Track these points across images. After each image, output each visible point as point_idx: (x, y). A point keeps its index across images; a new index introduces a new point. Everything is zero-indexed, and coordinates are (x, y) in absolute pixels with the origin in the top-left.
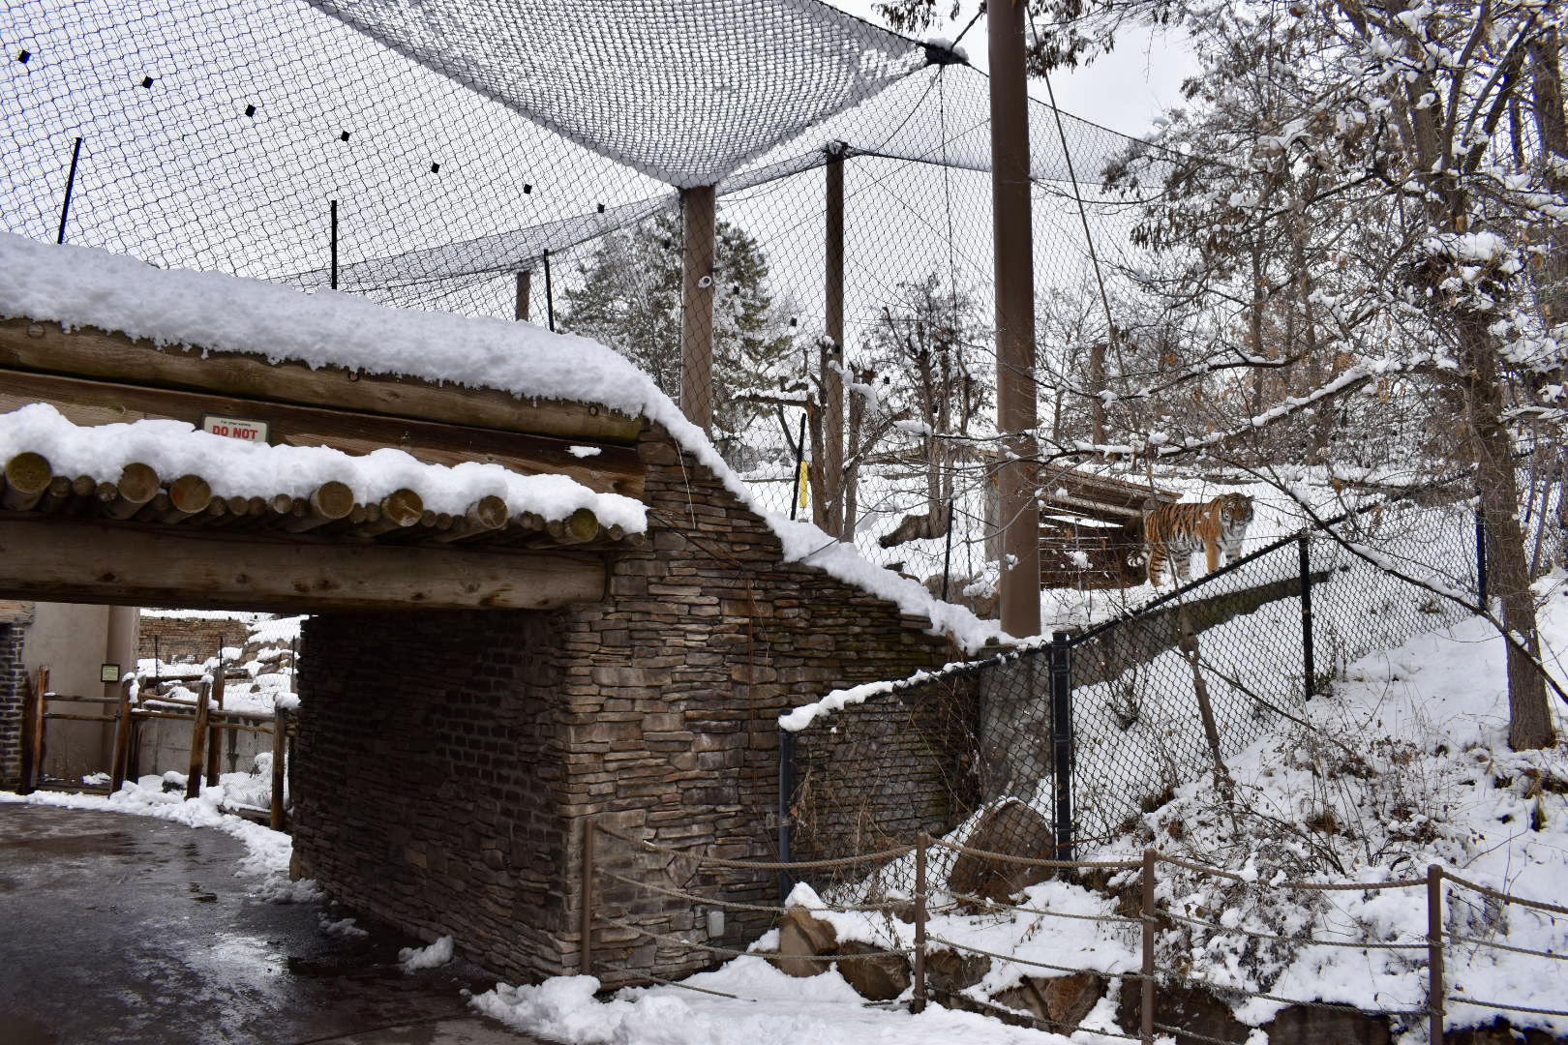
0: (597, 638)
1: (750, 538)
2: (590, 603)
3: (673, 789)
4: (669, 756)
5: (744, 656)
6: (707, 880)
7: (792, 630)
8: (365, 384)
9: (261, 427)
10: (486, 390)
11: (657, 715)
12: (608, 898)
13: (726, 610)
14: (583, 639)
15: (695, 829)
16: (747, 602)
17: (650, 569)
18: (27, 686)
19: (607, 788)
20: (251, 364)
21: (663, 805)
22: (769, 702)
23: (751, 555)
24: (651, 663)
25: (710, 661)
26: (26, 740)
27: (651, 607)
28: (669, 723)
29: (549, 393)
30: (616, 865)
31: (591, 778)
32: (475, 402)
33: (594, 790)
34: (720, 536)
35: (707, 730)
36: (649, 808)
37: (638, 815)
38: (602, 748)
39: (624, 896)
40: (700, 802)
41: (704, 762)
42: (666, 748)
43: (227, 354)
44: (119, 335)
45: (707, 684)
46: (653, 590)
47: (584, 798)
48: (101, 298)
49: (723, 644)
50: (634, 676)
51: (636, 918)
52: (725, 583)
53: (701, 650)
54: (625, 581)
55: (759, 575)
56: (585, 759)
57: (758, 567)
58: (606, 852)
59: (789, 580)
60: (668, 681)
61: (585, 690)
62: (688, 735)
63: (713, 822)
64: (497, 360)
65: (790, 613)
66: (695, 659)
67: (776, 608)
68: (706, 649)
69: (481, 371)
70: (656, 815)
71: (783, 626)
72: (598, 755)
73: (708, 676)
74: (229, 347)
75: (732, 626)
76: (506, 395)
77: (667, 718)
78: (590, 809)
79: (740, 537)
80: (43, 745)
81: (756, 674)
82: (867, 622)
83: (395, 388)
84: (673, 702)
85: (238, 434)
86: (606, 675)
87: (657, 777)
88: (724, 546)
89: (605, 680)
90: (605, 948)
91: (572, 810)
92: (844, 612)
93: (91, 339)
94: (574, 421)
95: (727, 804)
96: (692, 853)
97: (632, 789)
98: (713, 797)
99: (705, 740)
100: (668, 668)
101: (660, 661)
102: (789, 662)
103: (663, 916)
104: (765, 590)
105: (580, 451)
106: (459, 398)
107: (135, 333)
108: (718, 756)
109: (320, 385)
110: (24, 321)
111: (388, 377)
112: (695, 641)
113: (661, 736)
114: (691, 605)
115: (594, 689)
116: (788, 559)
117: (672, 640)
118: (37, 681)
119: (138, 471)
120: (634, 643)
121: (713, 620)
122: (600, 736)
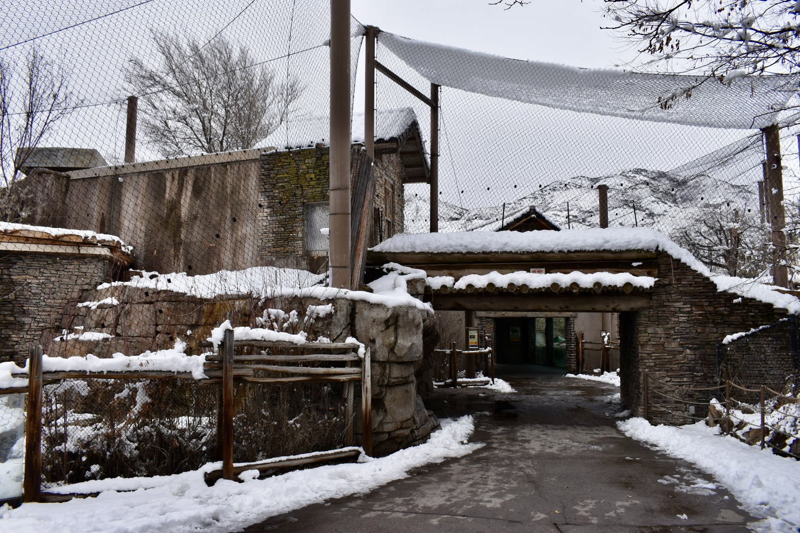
0: (647, 319)
1: (702, 285)
2: (644, 308)
3: (676, 366)
4: (675, 355)
5: (703, 324)
6: (691, 396)
7: (722, 315)
8: (570, 254)
9: (544, 270)
10: (604, 251)
11: (669, 343)
12: (654, 397)
13: (694, 309)
14: (643, 320)
15: (685, 379)
16: (702, 306)
17: (664, 297)
18: (577, 339)
19: (652, 364)
20: (541, 254)
21: (672, 370)
22: (713, 339)
23: (703, 290)
24: (666, 326)
25: (688, 325)
26: (577, 357)
27: (664, 309)
28: (674, 345)
29: (624, 249)
30: (656, 388)
31: (647, 361)
32: (601, 254)
33: (648, 364)
34: (691, 285)
35: (689, 348)
36: (667, 371)
37: (663, 373)
38: (650, 352)
39: (660, 397)
40: (687, 371)
41: (687, 358)
42: (674, 353)
43: (534, 253)
44: (511, 252)
45: (688, 333)
46: (665, 304)
47: (644, 367)
48: (505, 244)
49: (693, 320)
50: (660, 330)
51: (664, 405)
52: (693, 300)
53: (685, 322)
54: (655, 302)
55: (707, 297)
56: (645, 355)
57: (708, 294)
58: (653, 383)
59: (720, 298)
60: (673, 332)
61: (643, 335)
62: (681, 349)
63: (692, 377)
64: (607, 242)
65: (721, 309)
66: (682, 325)
67: (715, 308)
68: (688, 321)
69: (602, 246)
70: (669, 374)
71: (718, 313)
72: (648, 354)
73: (688, 331)
74: (534, 251)
75: (696, 314)
76: (610, 251)
77: (673, 344)
78: (647, 370)
79: (698, 285)
80: (583, 359)
81: (708, 330)
82: (757, 311)
83: (578, 254)
84: (675, 339)
85: (538, 272)
86: (650, 330)
87: (670, 362)
88: (692, 289)
89: (650, 332)
90: (653, 412)
91: (640, 370)
92: (746, 308)
93: (504, 254)
94: (634, 255)
95: (698, 372)
96: (684, 387)
97: (661, 365)
98: (692, 369)
99: (688, 351)
100: (673, 328)
101: (669, 326)
102: (722, 326)
103: (674, 405)
104: (710, 302)
105: (635, 264)
106: (596, 254)
107: (513, 251)
108: (693, 356)
109: (559, 256)
110: (491, 252)
111: (576, 251)
112: (681, 319)
113: (671, 349)
114: (680, 308)
115: (647, 334)
116: (718, 291)
117: (673, 319)
118: (579, 337)
119: (511, 285)
120: (660, 320)
121: (688, 312)
122: (649, 349)
